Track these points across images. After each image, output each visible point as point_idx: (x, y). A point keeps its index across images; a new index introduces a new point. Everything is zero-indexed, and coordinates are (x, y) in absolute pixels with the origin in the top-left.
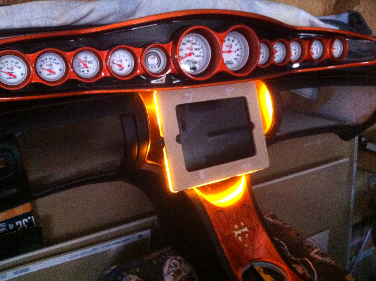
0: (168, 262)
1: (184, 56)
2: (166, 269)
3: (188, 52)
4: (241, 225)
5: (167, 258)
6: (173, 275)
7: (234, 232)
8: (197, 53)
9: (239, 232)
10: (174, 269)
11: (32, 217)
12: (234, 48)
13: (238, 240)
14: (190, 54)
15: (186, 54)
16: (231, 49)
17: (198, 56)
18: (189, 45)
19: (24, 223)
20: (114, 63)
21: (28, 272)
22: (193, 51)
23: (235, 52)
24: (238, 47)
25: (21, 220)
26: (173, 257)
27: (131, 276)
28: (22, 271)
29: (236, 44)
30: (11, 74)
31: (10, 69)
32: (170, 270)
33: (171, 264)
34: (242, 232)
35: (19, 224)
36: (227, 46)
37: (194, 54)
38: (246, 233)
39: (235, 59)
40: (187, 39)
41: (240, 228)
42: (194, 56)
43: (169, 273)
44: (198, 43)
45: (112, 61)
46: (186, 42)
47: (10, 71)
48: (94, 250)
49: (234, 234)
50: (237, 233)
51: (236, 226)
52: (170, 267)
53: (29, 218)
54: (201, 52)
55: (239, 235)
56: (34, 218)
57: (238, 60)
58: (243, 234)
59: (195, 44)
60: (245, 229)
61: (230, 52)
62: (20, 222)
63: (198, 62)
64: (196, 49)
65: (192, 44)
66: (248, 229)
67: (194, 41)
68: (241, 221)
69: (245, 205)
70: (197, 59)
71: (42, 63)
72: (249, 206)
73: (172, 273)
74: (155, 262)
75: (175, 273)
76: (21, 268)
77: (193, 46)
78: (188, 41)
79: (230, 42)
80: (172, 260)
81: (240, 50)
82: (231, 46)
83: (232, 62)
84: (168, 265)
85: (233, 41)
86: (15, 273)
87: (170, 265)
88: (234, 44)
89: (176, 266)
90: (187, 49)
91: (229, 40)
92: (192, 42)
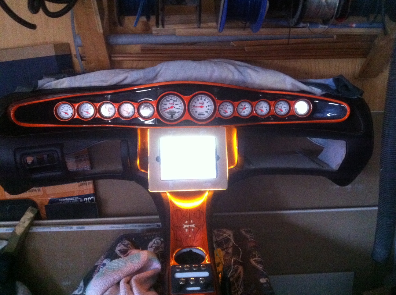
0: (154, 240)
1: (168, 108)
2: (150, 244)
3: (170, 106)
4: (191, 222)
5: (154, 238)
6: (154, 249)
7: (184, 225)
8: (177, 107)
9: (188, 226)
10: (156, 245)
11: (94, 197)
12: (206, 105)
13: (185, 231)
14: (172, 107)
15: (169, 107)
16: (203, 105)
17: (177, 109)
18: (171, 102)
19: (89, 200)
20: (124, 110)
21: (84, 230)
22: (174, 105)
23: (207, 107)
24: (209, 104)
25: (87, 198)
26: (158, 238)
27: (126, 241)
28: (81, 228)
29: (208, 102)
30: (66, 113)
31: (66, 110)
32: (153, 245)
33: (156, 241)
34: (189, 226)
35: (86, 200)
36: (200, 103)
37: (174, 107)
38: (193, 228)
39: (206, 112)
40: (170, 98)
41: (190, 224)
42: (175, 108)
43: (151, 247)
44: (178, 101)
45: (123, 109)
46: (169, 100)
47: (66, 111)
48: (125, 227)
49: (183, 226)
50: (185, 226)
51: (186, 222)
52: (154, 243)
53: (92, 198)
54: (180, 106)
55: (186, 228)
56: (95, 198)
57: (209, 113)
58: (190, 228)
59: (176, 101)
60: (193, 226)
61: (202, 107)
62: (86, 199)
63: (178, 113)
64: (177, 104)
65: (174, 101)
66: (195, 226)
67: (175, 99)
68: (192, 220)
69: (199, 210)
70: (177, 111)
71: (83, 108)
72: (202, 212)
73: (154, 248)
74: (146, 238)
75: (156, 248)
76: (81, 226)
77: (174, 102)
78: (171, 99)
79: (203, 100)
80: (157, 239)
81: (210, 106)
82: (203, 104)
83: (203, 114)
84: (153, 242)
85: (205, 100)
86: (78, 228)
87: (154, 242)
88: (205, 102)
89: (158, 243)
90: (170, 104)
91: (201, 99)
92: (174, 100)
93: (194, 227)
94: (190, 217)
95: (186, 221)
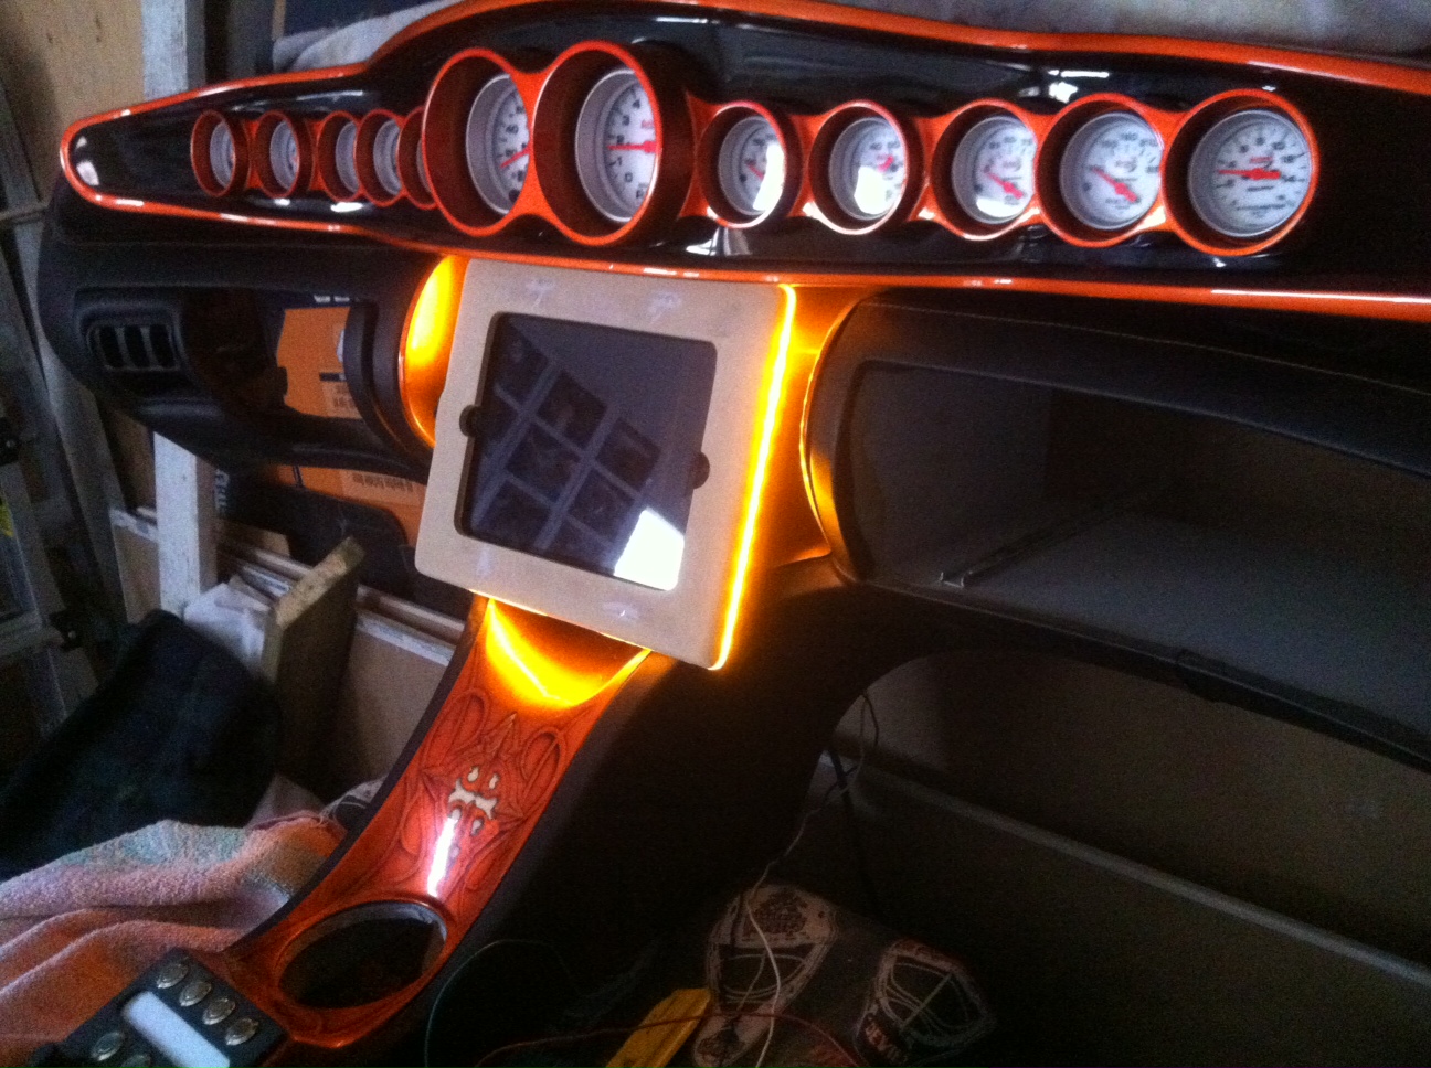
1: (519, 149)
4: (488, 782)
7: (457, 783)
9: (468, 798)
34: (473, 803)
38: (481, 816)
41: (481, 789)
49: (454, 790)
50: (461, 794)
51: (473, 776)
55: (459, 805)
58: (469, 815)
60: (486, 805)
66: (493, 810)
93: (489, 813)
94: (497, 757)
95: (474, 767)
